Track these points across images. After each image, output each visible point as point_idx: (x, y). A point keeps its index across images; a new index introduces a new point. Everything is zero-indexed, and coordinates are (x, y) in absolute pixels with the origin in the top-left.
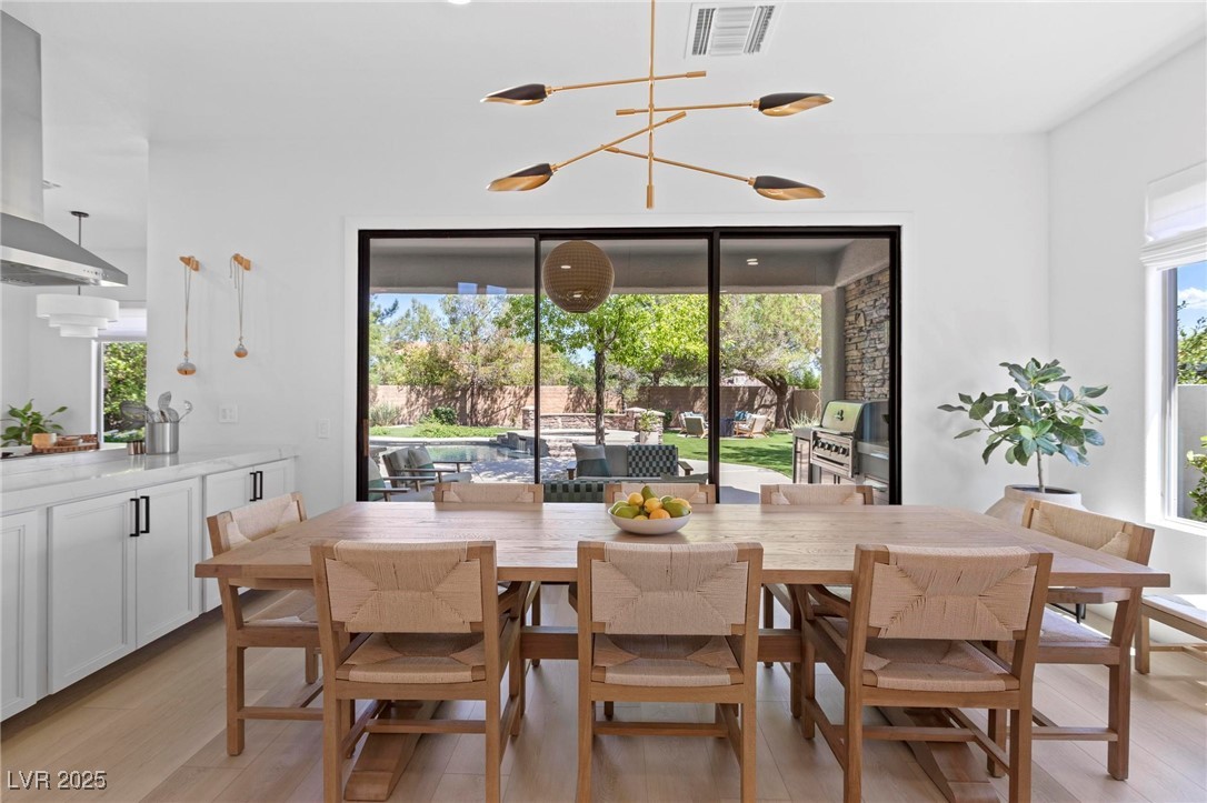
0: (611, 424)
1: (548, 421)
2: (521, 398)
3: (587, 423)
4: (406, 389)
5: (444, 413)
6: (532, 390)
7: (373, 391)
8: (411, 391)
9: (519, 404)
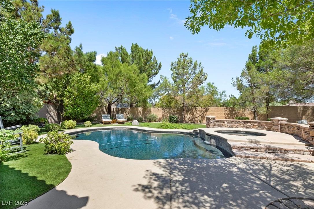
0: (259, 126)
1: (219, 123)
2: (204, 113)
3: (242, 125)
4: (160, 109)
5: (173, 118)
6: (208, 109)
7: (150, 110)
8: (162, 109)
9: (203, 115)
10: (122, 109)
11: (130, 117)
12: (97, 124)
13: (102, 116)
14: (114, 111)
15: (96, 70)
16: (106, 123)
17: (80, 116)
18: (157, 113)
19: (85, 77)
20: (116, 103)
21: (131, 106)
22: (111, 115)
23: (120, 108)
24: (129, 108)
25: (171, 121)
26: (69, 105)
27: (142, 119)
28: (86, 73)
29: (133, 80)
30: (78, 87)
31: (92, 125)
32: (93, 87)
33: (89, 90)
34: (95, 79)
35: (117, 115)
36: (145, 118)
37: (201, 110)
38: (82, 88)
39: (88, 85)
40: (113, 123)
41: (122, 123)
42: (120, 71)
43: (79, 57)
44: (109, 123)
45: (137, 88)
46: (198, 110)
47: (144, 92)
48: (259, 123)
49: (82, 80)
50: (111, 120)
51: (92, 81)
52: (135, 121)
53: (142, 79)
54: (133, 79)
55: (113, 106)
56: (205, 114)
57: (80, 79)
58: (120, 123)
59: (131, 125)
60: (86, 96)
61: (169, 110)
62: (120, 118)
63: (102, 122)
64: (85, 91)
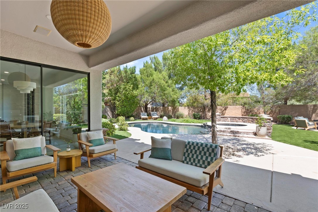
0: (252, 121)
1: (224, 119)
4: (187, 108)
5: (196, 115)
6: (227, 107)
7: (178, 108)
8: (188, 108)
9: (223, 113)
10: (156, 108)
11: (162, 114)
12: (138, 120)
13: (141, 114)
14: (150, 110)
15: (136, 80)
16: (144, 119)
17: (126, 114)
18: (184, 111)
19: (129, 86)
20: (151, 103)
21: (163, 106)
22: (147, 113)
23: (155, 107)
24: (162, 108)
25: (195, 118)
26: (119, 106)
27: (172, 116)
28: (129, 82)
29: (163, 87)
30: (125, 93)
31: (134, 120)
32: (134, 93)
33: (132, 95)
34: (136, 87)
35: (152, 113)
36: (174, 115)
37: (221, 109)
38: (127, 94)
39: (131, 91)
40: (149, 119)
41: (156, 119)
42: (153, 79)
43: (126, 74)
44: (146, 119)
45: (166, 92)
46: (218, 108)
47: (172, 95)
48: (252, 118)
49: (127, 88)
50: (147, 117)
51: (133, 88)
52: (165, 118)
53: (171, 84)
54: (163, 85)
55: (149, 106)
56: (224, 112)
57: (126, 88)
58: (154, 119)
59: (162, 120)
60: (130, 100)
61: (194, 109)
62: (154, 116)
63: (141, 118)
64: (129, 96)
